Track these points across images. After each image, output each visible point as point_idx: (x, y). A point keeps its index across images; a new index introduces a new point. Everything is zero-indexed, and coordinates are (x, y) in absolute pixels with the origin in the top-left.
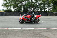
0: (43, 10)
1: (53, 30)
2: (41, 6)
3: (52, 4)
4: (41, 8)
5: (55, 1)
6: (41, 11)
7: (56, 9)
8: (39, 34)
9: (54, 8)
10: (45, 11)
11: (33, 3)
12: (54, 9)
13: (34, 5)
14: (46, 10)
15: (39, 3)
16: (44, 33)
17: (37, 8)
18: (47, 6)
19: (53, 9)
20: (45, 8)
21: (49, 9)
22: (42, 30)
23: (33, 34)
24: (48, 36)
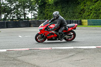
2: (18, 10)
4: (19, 14)
5: (42, 1)
6: (18, 18)
8: (16, 60)
9: (41, 12)
10: (26, 18)
11: (4, 4)
12: (42, 15)
13: (5, 9)
14: (28, 17)
15: (14, 4)
16: (25, 57)
17: (12, 13)
18: (28, 9)
19: (39, 15)
20: (25, 14)
21: (33, 14)
22: (21, 52)
23: (5, 60)
24: (32, 62)
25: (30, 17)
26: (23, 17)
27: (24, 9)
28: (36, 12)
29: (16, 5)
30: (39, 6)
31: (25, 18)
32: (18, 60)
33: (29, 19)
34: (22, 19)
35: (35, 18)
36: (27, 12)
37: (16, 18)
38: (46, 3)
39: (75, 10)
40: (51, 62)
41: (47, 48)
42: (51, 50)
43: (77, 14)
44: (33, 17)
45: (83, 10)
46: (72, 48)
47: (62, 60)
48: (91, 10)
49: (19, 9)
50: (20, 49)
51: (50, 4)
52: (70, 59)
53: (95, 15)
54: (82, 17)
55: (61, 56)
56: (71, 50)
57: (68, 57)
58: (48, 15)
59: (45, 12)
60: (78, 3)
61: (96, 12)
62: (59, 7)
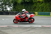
0: (4, 10)
1: (13, 27)
3: (12, 4)
4: (3, 8)
5: (15, 2)
6: (3, 10)
7: (16, 8)
14: (7, 10)
16: (5, 30)
18: (8, 6)
19: (13, 9)
20: (6, 8)
21: (10, 8)
22: (3, 27)
24: (9, 33)
25: (9, 10)
26: (5, 10)
27: (6, 6)
28: (12, 8)
29: (2, 4)
30: (14, 4)
31: (6, 10)
32: (2, 32)
33: (8, 11)
34: (4, 11)
35: (11, 10)
36: (7, 7)
37: (1, 10)
38: (17, 3)
39: (32, 7)
40: (18, 33)
41: (17, 26)
42: (19, 27)
43: (32, 9)
44: (10, 10)
45: (35, 7)
46: (29, 26)
47: (24, 32)
48: (39, 7)
49: (3, 6)
50: (3, 26)
51: (19, 4)
52: (28, 32)
53: (41, 10)
54: (35, 10)
55: (24, 30)
56: (29, 27)
57: (27, 31)
58: (17, 9)
59: (16, 7)
60: (33, 4)
61: (42, 8)
62: (23, 5)
